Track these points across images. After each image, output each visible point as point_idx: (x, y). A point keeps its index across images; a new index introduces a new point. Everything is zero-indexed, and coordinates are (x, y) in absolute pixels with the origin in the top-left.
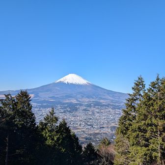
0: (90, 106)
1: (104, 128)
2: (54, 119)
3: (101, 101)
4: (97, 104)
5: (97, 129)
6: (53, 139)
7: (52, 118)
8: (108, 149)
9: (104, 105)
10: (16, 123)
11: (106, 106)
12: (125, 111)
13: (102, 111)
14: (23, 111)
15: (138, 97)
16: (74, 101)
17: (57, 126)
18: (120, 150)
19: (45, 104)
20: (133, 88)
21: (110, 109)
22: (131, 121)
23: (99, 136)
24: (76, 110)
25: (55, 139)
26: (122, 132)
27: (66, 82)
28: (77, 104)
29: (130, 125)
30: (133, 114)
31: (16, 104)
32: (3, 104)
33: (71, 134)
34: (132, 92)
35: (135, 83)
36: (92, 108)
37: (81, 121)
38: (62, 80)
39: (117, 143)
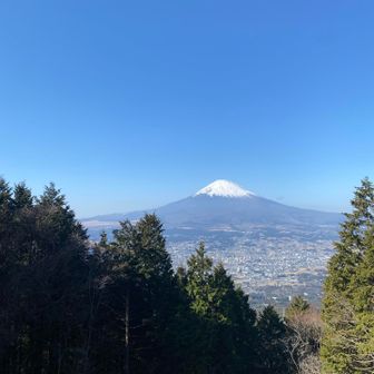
0: (256, 237)
1: (284, 276)
2: (205, 263)
3: (278, 227)
4: (271, 233)
5: (273, 278)
6: (205, 299)
7: (201, 262)
8: (306, 316)
9: (282, 235)
10: (140, 271)
11: (287, 235)
12: (339, 246)
13: (280, 245)
14: (152, 250)
15: (363, 219)
16: (227, 229)
17: (211, 276)
18: (335, 320)
20: (353, 203)
21: (296, 242)
22: (353, 265)
23: (277, 292)
25: (210, 299)
26: (336, 285)
27: (211, 194)
28: (233, 234)
29: (352, 272)
30: (356, 251)
31: (139, 238)
32: (119, 239)
33: (235, 289)
34: (351, 210)
35: (356, 193)
36: (262, 242)
37: (242, 264)
38: (203, 191)
39: (327, 306)
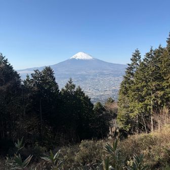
1: (106, 91)
2: (73, 86)
4: (102, 74)
7: (71, 86)
12: (125, 77)
13: (105, 79)
14: (49, 82)
15: (135, 66)
16: (84, 73)
17: (75, 91)
19: (62, 76)
20: (131, 59)
22: (130, 84)
23: (103, 97)
24: (86, 79)
26: (124, 93)
27: (77, 58)
29: (130, 87)
30: (132, 79)
33: (85, 96)
34: (130, 62)
35: (133, 55)
36: (98, 77)
39: (120, 100)
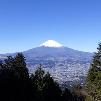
0: (64, 62)
1: (74, 77)
2: (42, 72)
3: (72, 59)
4: (69, 61)
6: (42, 86)
7: (40, 72)
8: (80, 91)
10: (16, 76)
11: (76, 62)
12: (92, 65)
14: (20, 68)
16: (53, 59)
17: (44, 77)
18: (90, 92)
20: (98, 48)
21: (79, 64)
22: (97, 72)
23: (71, 83)
24: (55, 65)
25: (44, 86)
26: (91, 80)
27: (46, 46)
28: (55, 62)
29: (97, 74)
30: (98, 67)
32: (7, 63)
33: (54, 82)
35: (99, 45)
36: (66, 64)
37: (58, 73)
38: (43, 45)
39: (87, 87)
